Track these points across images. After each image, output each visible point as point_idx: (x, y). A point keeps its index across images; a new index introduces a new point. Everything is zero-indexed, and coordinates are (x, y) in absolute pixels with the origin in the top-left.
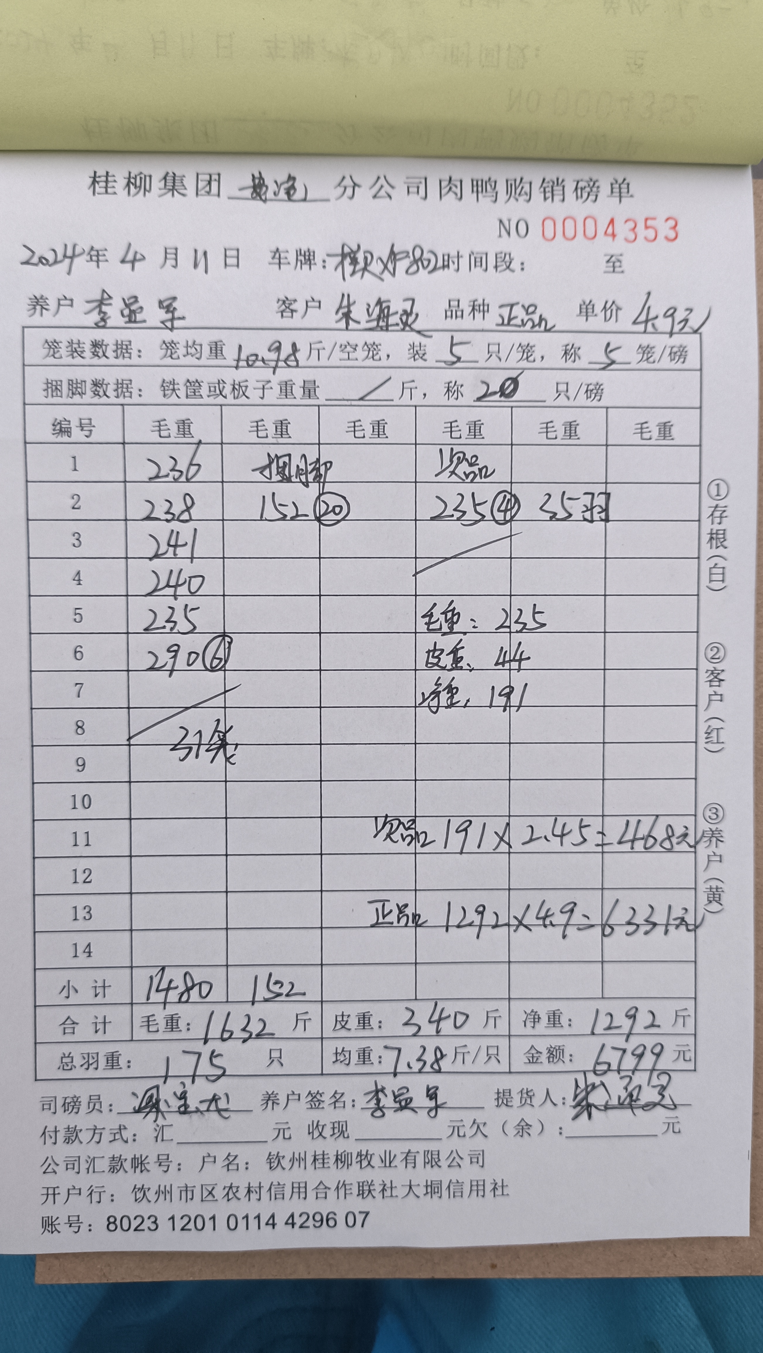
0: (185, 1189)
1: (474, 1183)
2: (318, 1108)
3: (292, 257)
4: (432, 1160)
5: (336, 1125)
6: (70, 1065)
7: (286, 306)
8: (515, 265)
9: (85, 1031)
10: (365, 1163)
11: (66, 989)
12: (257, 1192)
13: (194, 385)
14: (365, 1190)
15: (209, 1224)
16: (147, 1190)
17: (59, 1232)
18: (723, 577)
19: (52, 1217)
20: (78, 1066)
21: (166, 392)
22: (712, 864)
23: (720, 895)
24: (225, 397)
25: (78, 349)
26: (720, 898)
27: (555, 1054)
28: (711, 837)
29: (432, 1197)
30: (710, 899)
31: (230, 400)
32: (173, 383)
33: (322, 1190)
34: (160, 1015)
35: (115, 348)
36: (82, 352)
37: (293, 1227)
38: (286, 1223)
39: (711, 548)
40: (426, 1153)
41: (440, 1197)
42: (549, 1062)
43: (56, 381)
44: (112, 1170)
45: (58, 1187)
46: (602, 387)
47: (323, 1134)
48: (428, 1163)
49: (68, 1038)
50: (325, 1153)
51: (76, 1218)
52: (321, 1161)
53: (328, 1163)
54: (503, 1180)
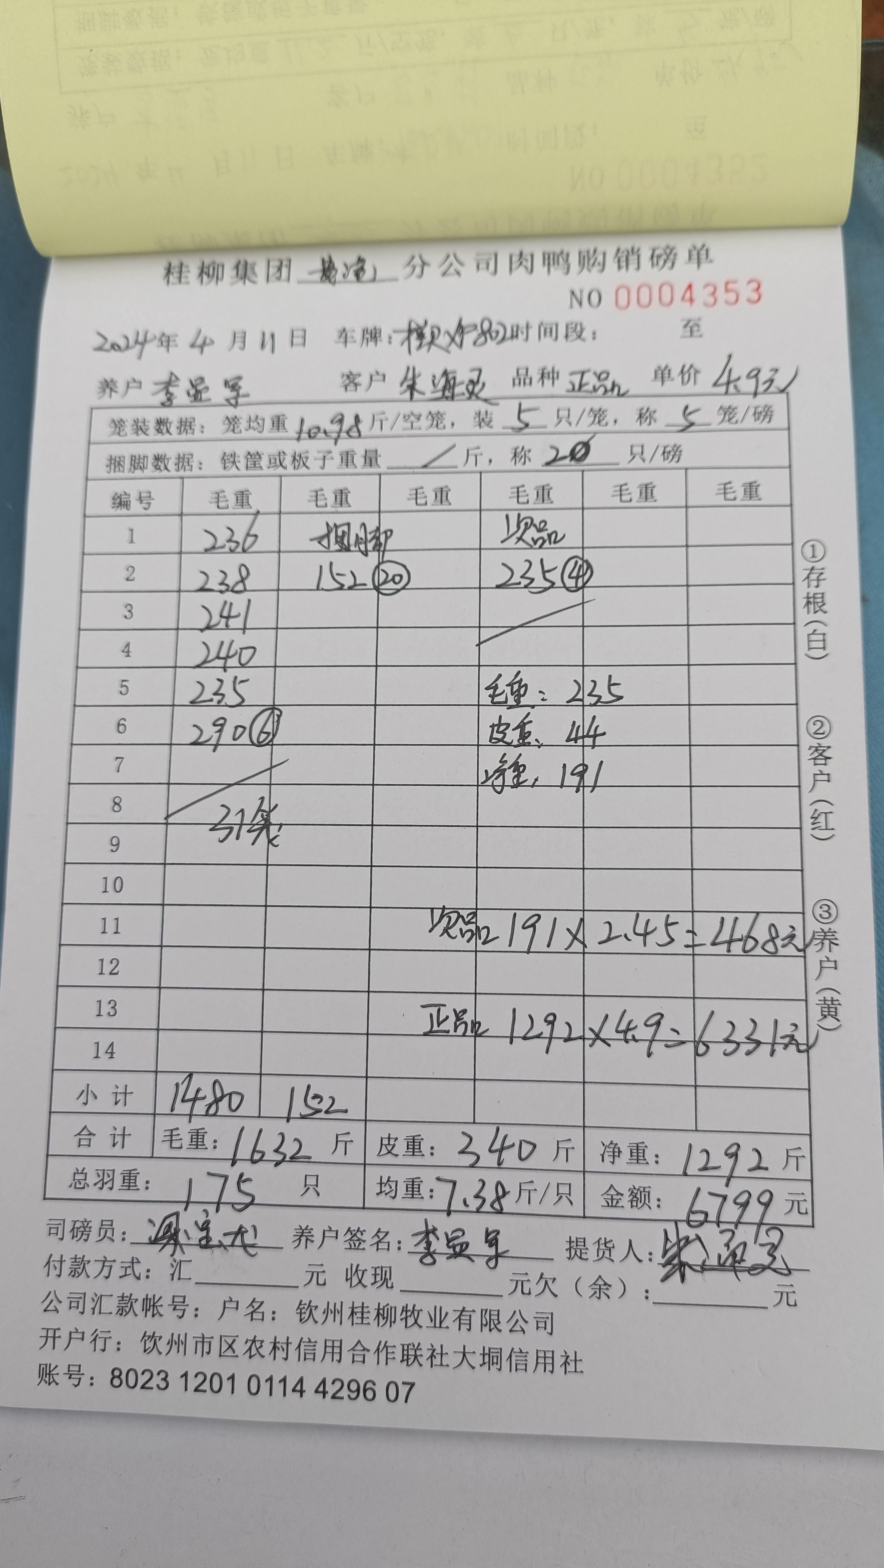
0: (201, 1340)
1: (541, 1354)
2: (357, 1249)
3: (358, 336)
4: (491, 1321)
5: (379, 1271)
6: (83, 1182)
7: (351, 380)
8: (587, 334)
9: (101, 1144)
10: (411, 1321)
11: (85, 1094)
12: (283, 1350)
13: (255, 458)
14: (410, 1355)
15: (227, 1385)
16: (158, 1339)
17: (57, 1384)
18: (824, 644)
19: (50, 1365)
20: (91, 1184)
21: (227, 465)
22: (825, 971)
23: (836, 1008)
24: (285, 468)
25: (143, 427)
26: (836, 1013)
27: (639, 1197)
28: (823, 940)
29: (489, 1369)
30: (824, 1013)
31: (290, 470)
32: (233, 455)
33: (360, 1351)
34: (185, 1129)
35: (179, 425)
36: (147, 429)
37: (324, 1397)
38: (317, 1391)
39: (808, 613)
40: (484, 1312)
41: (500, 1370)
42: (632, 1206)
43: (120, 458)
44: (120, 1312)
45: (59, 1329)
46: (680, 449)
47: (363, 1281)
48: (486, 1325)
49: (83, 1151)
50: (365, 1305)
51: (77, 1368)
52: (359, 1315)
53: (368, 1318)
54: (576, 1353)
